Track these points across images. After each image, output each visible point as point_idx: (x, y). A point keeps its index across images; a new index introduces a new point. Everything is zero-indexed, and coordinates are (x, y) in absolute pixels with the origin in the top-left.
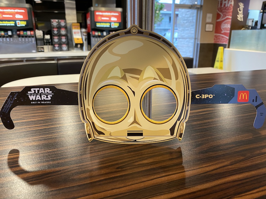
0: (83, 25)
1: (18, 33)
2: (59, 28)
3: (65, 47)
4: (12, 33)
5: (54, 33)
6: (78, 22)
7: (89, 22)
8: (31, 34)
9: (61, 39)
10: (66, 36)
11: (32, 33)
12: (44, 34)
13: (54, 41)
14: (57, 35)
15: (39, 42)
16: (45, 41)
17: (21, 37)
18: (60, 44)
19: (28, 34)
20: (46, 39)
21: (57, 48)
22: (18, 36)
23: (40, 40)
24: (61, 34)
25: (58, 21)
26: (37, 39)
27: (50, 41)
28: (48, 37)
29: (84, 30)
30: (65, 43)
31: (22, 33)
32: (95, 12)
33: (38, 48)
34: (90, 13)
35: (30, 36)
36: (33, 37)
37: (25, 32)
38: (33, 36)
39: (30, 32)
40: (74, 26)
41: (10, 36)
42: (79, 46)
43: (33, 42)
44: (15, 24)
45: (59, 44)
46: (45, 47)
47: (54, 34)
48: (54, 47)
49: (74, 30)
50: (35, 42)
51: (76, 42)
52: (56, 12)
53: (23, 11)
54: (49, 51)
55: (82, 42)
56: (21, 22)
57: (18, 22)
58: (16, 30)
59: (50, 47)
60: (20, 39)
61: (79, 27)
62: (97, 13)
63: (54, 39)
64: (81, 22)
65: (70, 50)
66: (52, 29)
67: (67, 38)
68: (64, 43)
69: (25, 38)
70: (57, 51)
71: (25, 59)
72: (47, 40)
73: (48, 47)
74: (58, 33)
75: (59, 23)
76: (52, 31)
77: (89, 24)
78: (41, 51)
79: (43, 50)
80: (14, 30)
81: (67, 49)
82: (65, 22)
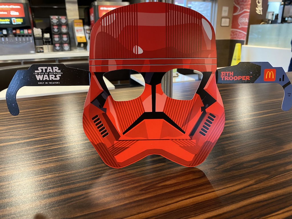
0: (86, 21)
1: (14, 31)
2: (60, 25)
3: (66, 47)
4: (7, 32)
5: (54, 31)
6: (80, 19)
7: (92, 18)
8: (28, 32)
9: (63, 37)
10: (67, 34)
11: (30, 31)
12: (43, 32)
13: (54, 40)
14: (58, 33)
15: (37, 41)
16: (45, 40)
17: (17, 36)
18: (61, 44)
19: (25, 33)
20: (45, 38)
21: (58, 48)
22: (13, 36)
23: (39, 39)
24: (62, 32)
25: (58, 17)
26: (35, 38)
27: (50, 40)
28: (47, 36)
29: (87, 27)
30: (67, 42)
31: (18, 32)
32: (99, 7)
33: (37, 48)
34: (93, 8)
35: (27, 35)
36: (31, 36)
37: (22, 31)
38: (30, 34)
39: (28, 30)
40: (76, 23)
41: (5, 36)
42: (82, 45)
43: (31, 42)
44: (11, 22)
45: (59, 44)
46: (45, 47)
47: (54, 33)
48: (55, 47)
49: (76, 28)
50: (33, 41)
51: (79, 41)
52: (56, 7)
53: (19, 7)
54: (49, 52)
55: (85, 41)
56: (17, 19)
57: (14, 20)
58: (12, 29)
59: (50, 46)
60: (16, 38)
61: (82, 24)
62: (102, 8)
63: (54, 37)
64: (83, 18)
65: (72, 50)
66: (52, 27)
67: (68, 36)
68: (65, 42)
69: (22, 37)
70: (58, 51)
71: (23, 61)
72: (47, 39)
73: (48, 47)
74: (58, 31)
75: (59, 20)
76: (52, 29)
77: (93, 21)
78: (41, 52)
79: (42, 51)
80: (10, 29)
81: (69, 49)
82: (66, 19)
